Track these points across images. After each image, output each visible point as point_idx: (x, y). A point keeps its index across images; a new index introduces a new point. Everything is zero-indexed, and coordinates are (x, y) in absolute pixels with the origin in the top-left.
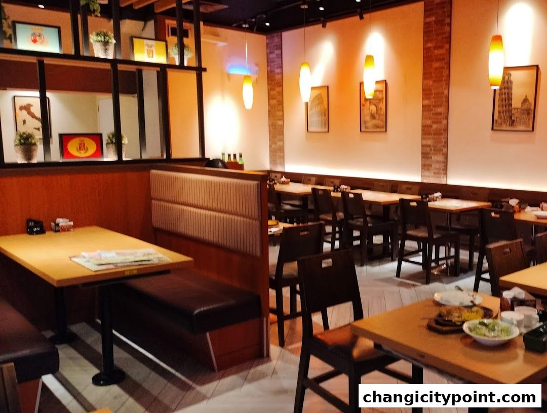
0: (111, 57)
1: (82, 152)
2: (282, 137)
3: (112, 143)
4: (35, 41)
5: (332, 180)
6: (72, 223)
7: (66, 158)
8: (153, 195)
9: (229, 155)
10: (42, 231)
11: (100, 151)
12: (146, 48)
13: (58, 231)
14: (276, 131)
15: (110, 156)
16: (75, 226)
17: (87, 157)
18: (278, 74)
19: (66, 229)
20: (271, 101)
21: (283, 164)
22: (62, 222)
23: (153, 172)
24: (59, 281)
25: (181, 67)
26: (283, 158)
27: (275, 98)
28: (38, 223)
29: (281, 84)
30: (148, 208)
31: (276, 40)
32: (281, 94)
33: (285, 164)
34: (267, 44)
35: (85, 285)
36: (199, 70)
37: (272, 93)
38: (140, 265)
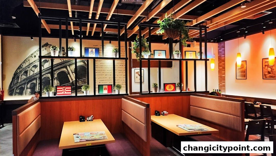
0: (179, 58)
1: (170, 89)
2: (224, 81)
3: (178, 86)
4: (159, 55)
5: (250, 99)
6: (168, 113)
7: (166, 91)
8: (191, 104)
9: (216, 90)
10: (159, 115)
11: (175, 89)
12: (190, 54)
13: (164, 115)
14: (222, 79)
15: (178, 90)
16: (168, 114)
17: (172, 91)
18: (223, 57)
19: (166, 115)
20: (219, 67)
21: (225, 91)
22: (165, 112)
23: (191, 96)
24: (180, 134)
25: (201, 59)
26: (225, 89)
27: (222, 66)
28: (158, 112)
29: (224, 61)
30: (189, 109)
31: (222, 44)
32: (224, 64)
33: (226, 91)
34: (218, 46)
35: (186, 136)
36: (206, 60)
37: (220, 64)
38: (202, 131)
